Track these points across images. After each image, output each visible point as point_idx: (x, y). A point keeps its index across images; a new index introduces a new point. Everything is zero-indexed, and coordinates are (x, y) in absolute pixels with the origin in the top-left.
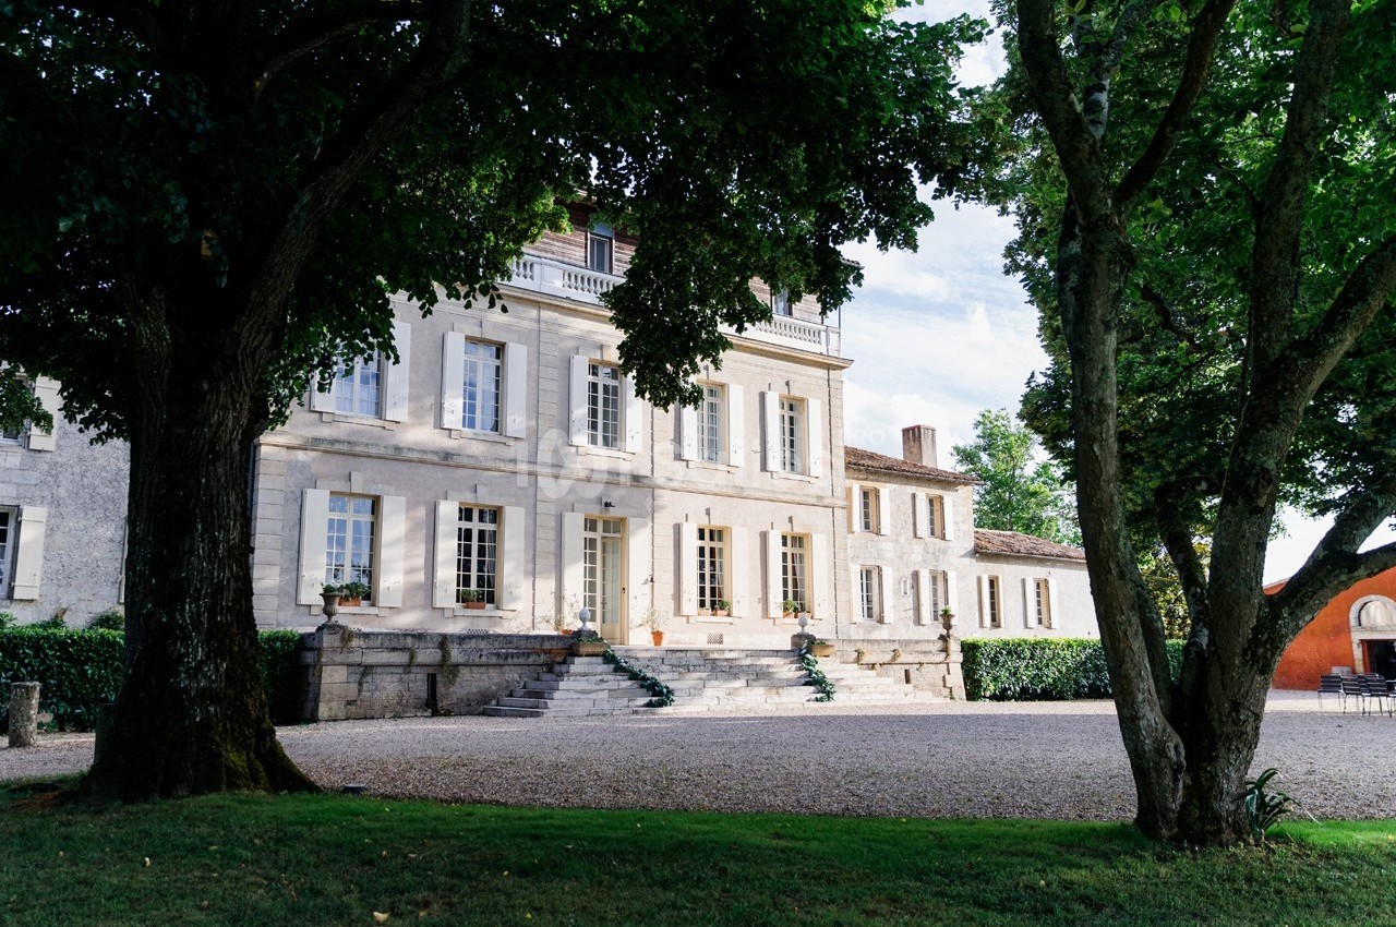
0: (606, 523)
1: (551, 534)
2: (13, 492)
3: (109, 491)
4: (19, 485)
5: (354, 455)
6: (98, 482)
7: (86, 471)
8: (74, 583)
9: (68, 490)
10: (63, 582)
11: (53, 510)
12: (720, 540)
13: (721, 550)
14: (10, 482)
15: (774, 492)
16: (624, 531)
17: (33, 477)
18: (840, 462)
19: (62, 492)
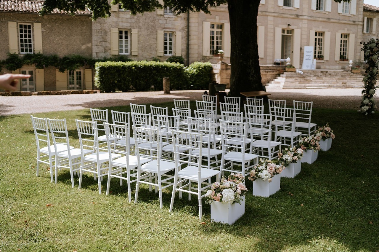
0: (288, 31)
1: (272, 35)
2: (129, 25)
3: (152, 24)
4: (130, 23)
5: (217, 11)
6: (149, 21)
7: (146, 18)
8: (146, 50)
9: (143, 24)
10: (143, 50)
11: (139, 30)
12: (322, 36)
13: (321, 39)
14: (128, 22)
15: (339, 20)
16: (293, 33)
17: (133, 21)
18: (362, 10)
19: (141, 24)
